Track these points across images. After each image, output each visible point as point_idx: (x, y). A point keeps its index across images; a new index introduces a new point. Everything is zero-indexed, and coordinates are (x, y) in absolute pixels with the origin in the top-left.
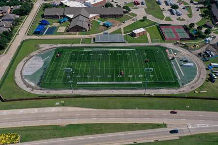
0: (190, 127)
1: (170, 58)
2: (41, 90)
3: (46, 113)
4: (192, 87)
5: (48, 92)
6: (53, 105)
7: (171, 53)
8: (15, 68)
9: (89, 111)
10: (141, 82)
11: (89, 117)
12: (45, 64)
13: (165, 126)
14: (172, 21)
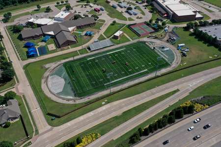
0: (191, 86)
1: (152, 48)
2: (81, 99)
3: (101, 112)
4: (177, 63)
5: (89, 99)
6: (101, 106)
7: (150, 45)
8: (42, 91)
9: (129, 100)
10: (146, 70)
11: (132, 103)
12: (65, 80)
13: (178, 90)
14: (134, 20)
